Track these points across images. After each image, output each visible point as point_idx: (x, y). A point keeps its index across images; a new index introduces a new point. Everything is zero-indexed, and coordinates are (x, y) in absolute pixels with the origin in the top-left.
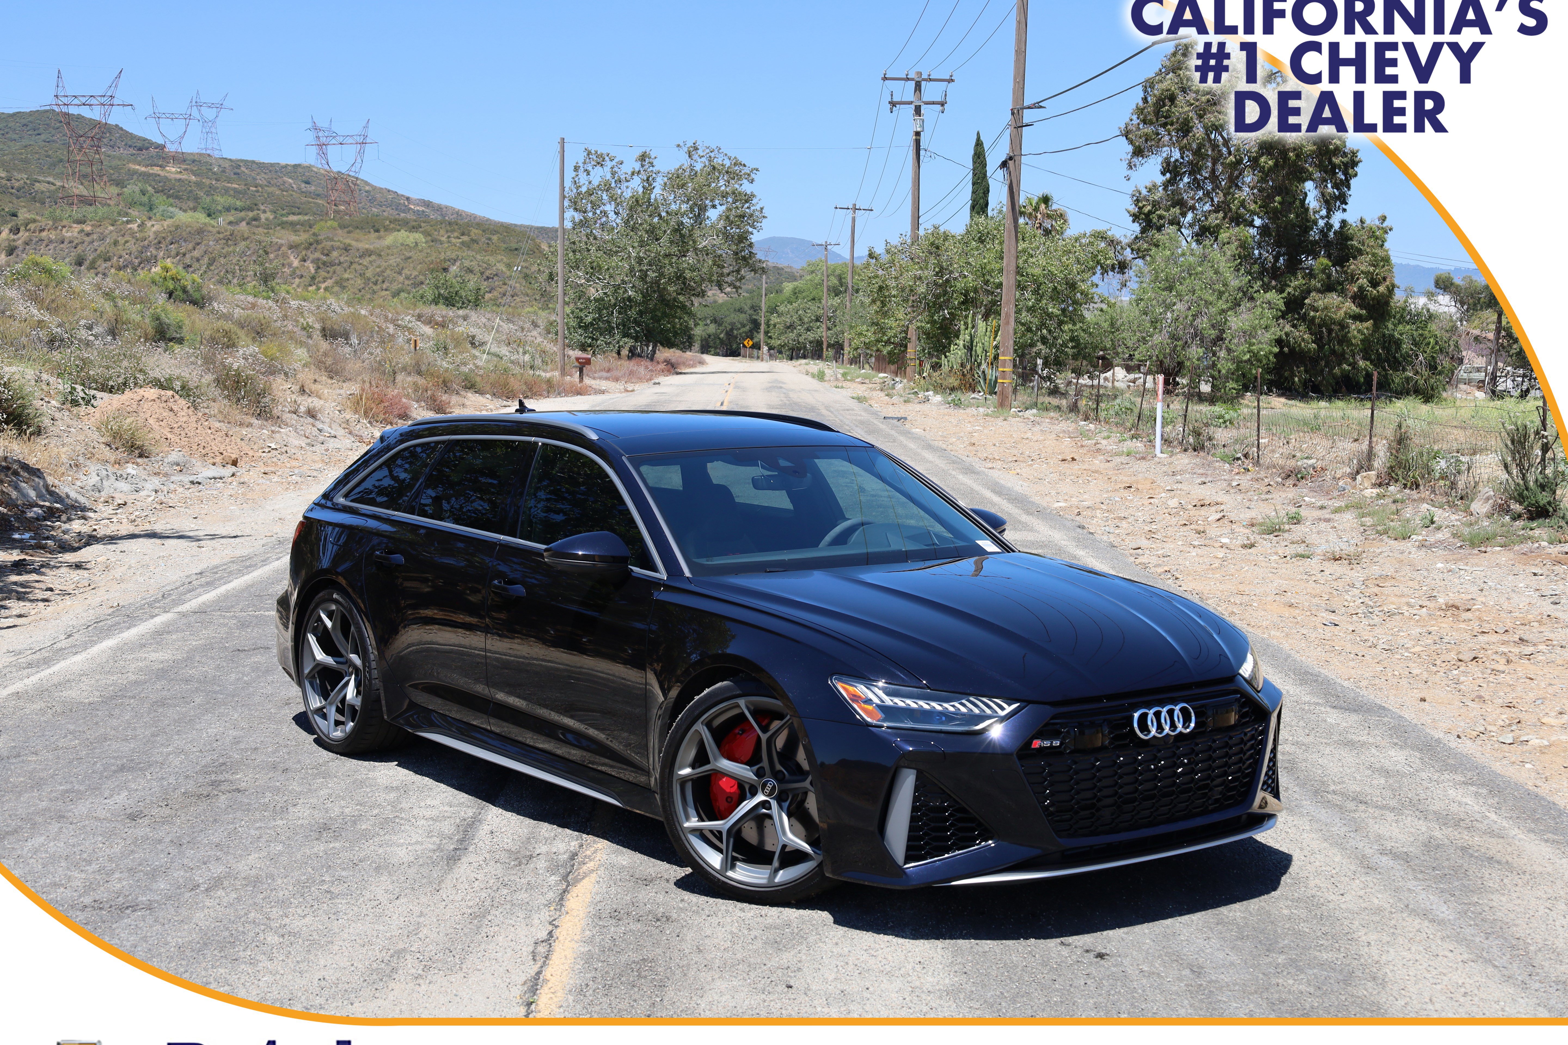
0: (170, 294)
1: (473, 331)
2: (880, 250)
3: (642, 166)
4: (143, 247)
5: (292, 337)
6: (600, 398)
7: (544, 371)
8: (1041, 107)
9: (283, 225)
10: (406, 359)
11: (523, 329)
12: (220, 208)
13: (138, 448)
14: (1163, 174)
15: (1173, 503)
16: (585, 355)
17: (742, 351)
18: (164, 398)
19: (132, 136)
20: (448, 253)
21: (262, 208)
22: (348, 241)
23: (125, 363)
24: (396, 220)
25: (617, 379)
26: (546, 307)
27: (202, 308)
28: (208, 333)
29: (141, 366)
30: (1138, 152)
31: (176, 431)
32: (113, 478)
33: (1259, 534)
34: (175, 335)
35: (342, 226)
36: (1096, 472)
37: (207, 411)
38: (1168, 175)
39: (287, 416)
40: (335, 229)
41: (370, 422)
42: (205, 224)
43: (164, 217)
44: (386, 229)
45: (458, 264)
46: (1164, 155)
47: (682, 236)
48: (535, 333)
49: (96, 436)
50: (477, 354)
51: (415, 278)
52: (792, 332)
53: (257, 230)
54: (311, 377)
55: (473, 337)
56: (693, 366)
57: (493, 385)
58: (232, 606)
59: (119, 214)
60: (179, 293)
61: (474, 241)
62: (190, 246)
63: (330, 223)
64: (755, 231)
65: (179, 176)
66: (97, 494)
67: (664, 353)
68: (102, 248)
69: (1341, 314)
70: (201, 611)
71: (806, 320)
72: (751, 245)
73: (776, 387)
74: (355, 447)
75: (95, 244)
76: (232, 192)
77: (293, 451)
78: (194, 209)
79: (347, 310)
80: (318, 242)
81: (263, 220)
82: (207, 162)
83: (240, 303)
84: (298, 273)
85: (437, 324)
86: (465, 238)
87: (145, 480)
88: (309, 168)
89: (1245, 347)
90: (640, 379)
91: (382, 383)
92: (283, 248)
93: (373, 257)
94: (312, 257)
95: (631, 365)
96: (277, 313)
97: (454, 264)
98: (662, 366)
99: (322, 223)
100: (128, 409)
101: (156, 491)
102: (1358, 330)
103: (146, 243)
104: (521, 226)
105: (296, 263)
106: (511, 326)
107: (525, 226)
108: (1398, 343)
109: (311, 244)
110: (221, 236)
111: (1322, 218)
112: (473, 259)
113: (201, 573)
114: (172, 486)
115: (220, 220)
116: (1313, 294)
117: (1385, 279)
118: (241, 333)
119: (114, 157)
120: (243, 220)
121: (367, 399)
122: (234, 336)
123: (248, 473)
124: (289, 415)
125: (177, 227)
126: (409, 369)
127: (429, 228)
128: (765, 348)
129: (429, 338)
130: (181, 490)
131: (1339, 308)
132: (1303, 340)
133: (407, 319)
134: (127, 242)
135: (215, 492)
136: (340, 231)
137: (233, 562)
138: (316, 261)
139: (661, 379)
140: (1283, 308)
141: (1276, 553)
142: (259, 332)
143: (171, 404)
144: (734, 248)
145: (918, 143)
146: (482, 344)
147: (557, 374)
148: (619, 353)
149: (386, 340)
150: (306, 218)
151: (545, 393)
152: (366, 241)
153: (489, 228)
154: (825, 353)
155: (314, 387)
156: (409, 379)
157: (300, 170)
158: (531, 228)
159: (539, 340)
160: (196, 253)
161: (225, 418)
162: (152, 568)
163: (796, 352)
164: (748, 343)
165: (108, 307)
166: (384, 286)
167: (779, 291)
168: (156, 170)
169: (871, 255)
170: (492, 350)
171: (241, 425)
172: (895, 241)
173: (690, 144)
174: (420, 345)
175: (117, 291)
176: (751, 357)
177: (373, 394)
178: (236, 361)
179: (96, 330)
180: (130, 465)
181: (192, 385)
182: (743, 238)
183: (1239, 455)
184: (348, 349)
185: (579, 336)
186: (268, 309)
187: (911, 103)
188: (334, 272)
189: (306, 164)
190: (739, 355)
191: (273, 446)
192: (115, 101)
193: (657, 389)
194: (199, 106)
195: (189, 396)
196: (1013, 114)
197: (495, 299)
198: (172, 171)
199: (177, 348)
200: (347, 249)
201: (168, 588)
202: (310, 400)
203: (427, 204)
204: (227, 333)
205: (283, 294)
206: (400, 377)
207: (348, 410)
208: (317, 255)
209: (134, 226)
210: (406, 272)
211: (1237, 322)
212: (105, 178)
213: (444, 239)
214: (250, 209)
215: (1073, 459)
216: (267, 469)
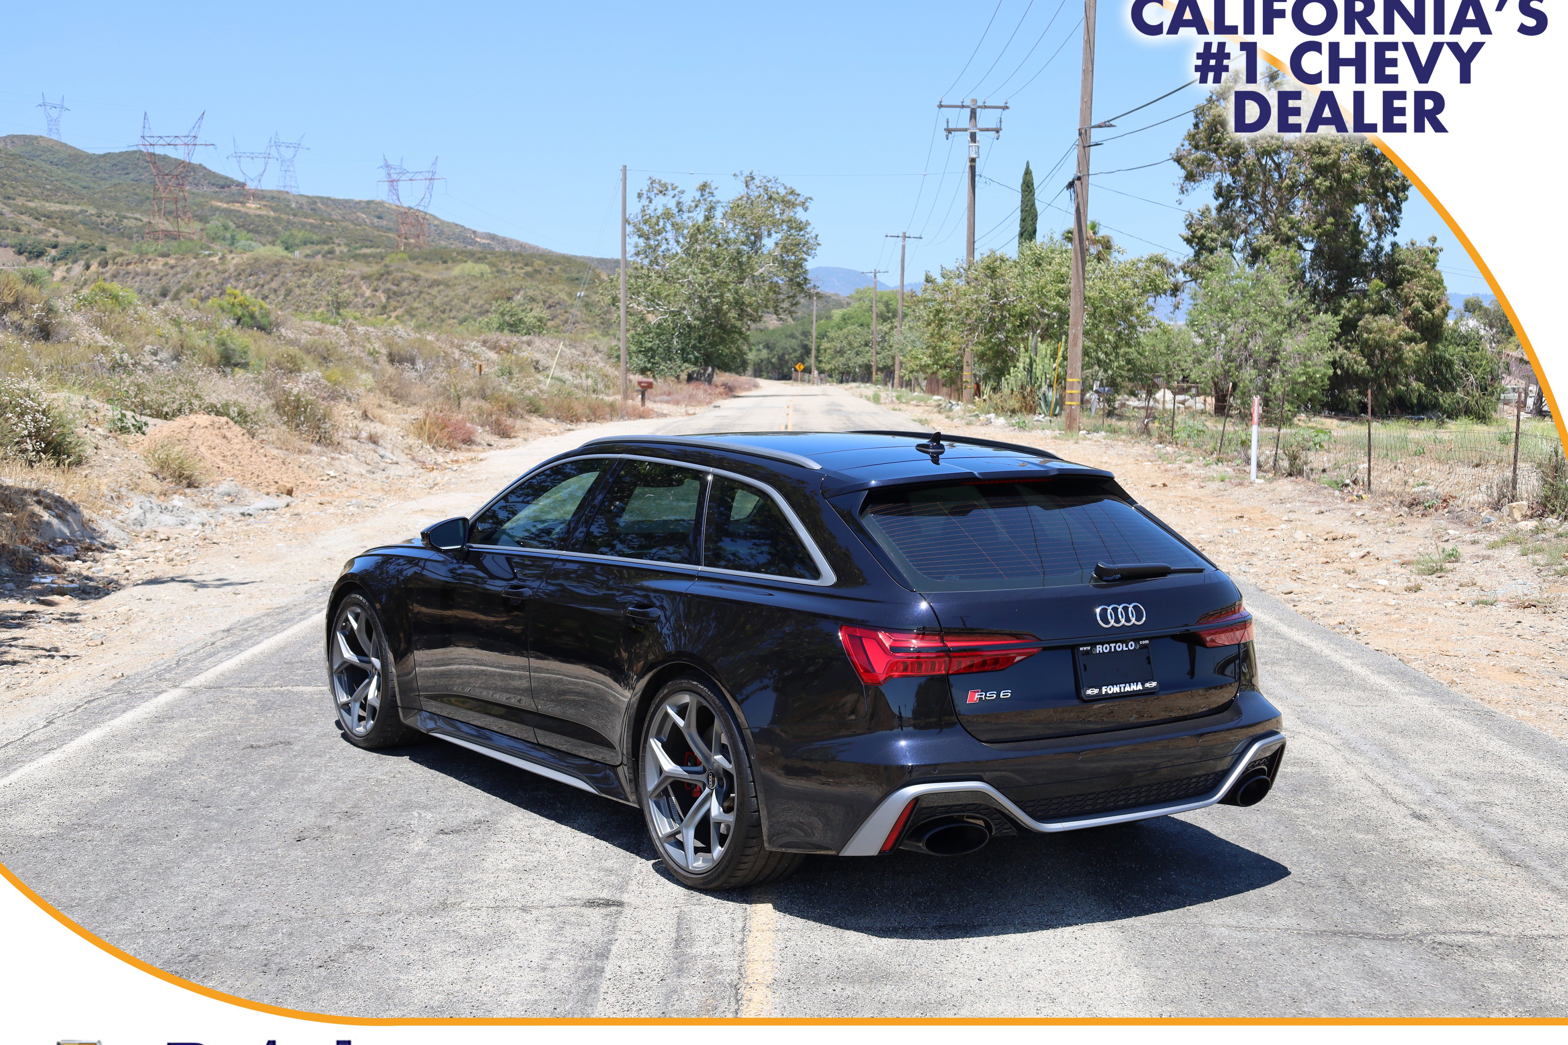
0: (239, 320)
1: (538, 356)
2: (936, 275)
3: (702, 195)
4: (224, 279)
5: (359, 362)
6: (662, 421)
7: (607, 395)
8: (1111, 126)
9: (356, 257)
10: (471, 384)
11: (585, 354)
12: (297, 242)
13: (187, 478)
14: (1216, 199)
15: (1300, 536)
16: (645, 380)
17: (794, 375)
18: (217, 425)
19: (215, 175)
20: (513, 283)
21: (337, 241)
22: (417, 272)
23: (180, 389)
24: (463, 252)
25: (677, 403)
26: (606, 334)
27: (270, 333)
28: (273, 359)
29: (197, 391)
30: (1190, 177)
31: (229, 459)
32: (157, 510)
33: (1419, 574)
34: (239, 360)
35: (412, 258)
36: (1196, 499)
37: (265, 437)
38: (1221, 199)
39: (348, 443)
40: (405, 260)
41: (434, 448)
42: (283, 257)
43: (244, 251)
44: (454, 261)
45: (522, 293)
46: (1217, 180)
47: (740, 264)
48: (596, 358)
49: (142, 465)
50: (541, 378)
51: (481, 306)
52: (842, 356)
53: (330, 262)
54: (376, 401)
55: (537, 362)
56: (748, 389)
57: (557, 409)
58: (256, 679)
59: (202, 248)
60: (247, 319)
61: (537, 271)
62: (268, 278)
63: (400, 255)
64: (809, 258)
65: (259, 212)
66: (139, 529)
67: (721, 377)
68: (185, 280)
69: (1395, 336)
70: (216, 687)
71: (856, 345)
72: (806, 272)
73: (833, 409)
74: (417, 475)
75: (180, 276)
76: (308, 227)
77: (353, 479)
78: (273, 243)
79: (414, 335)
80: (388, 273)
81: (338, 253)
82: (285, 199)
83: (307, 329)
84: (369, 302)
85: (502, 349)
86: (529, 269)
87: (192, 512)
88: (381, 204)
89: (1299, 369)
90: (700, 403)
91: (447, 407)
92: (357, 279)
93: (441, 287)
94: (383, 287)
95: (690, 388)
96: (345, 339)
97: (518, 293)
98: (721, 389)
99: (393, 255)
100: (180, 436)
101: (203, 525)
102: (1413, 352)
103: (227, 275)
104: (581, 257)
105: (368, 293)
106: (573, 351)
107: (584, 258)
108: (1449, 364)
109: (382, 275)
110: (297, 268)
111: (1372, 240)
112: (534, 288)
113: (228, 630)
114: (221, 519)
115: (297, 253)
116: (1367, 316)
117: (1439, 301)
118: (308, 359)
119: (198, 194)
120: (319, 253)
121: (431, 424)
122: (299, 362)
123: (302, 503)
124: (349, 441)
125: (256, 260)
126: (475, 393)
127: (494, 259)
128: (816, 373)
129: (494, 363)
130: (229, 523)
131: (1392, 330)
132: (1356, 362)
133: (473, 345)
134: (208, 274)
135: (264, 526)
136: (410, 263)
137: (268, 615)
138: (387, 291)
139: (720, 402)
140: (1339, 330)
141: (1450, 599)
142: (325, 357)
143: (224, 431)
144: (789, 274)
145: (973, 169)
146: (546, 369)
147: (619, 397)
148: (678, 377)
149: (452, 365)
150: (378, 250)
151: (608, 416)
152: (433, 272)
153: (550, 259)
154: (874, 377)
155: (378, 412)
156: (474, 403)
157: (372, 205)
158: (592, 260)
159: (601, 364)
160: (274, 285)
161: (284, 445)
162: (175, 623)
163: (845, 376)
164: (800, 367)
165: (174, 331)
166: (452, 315)
167: (829, 318)
168: (237, 206)
169: (928, 280)
170: (556, 375)
171: (300, 451)
172: (951, 266)
173: (747, 173)
174: (485, 370)
175: (185, 317)
176: (803, 381)
177: (437, 418)
178: (297, 386)
179: (162, 355)
180: (176, 496)
181: (249, 410)
182: (798, 265)
183: (1348, 481)
184: (414, 374)
185: (640, 361)
186: (335, 334)
187: (966, 130)
188: (404, 301)
189: (378, 199)
190: (790, 379)
191: (332, 473)
192: (198, 141)
193: (717, 412)
194: (278, 145)
195: (246, 422)
196: (1080, 134)
197: (557, 327)
198: (252, 206)
199: (240, 373)
200: (416, 279)
201: (187, 651)
202: (372, 425)
203: (493, 237)
204: (292, 359)
205: (350, 320)
206: (465, 402)
207: (411, 436)
208: (389, 285)
209: (216, 259)
210: (472, 301)
211: (1291, 344)
212: (189, 214)
213: (509, 270)
214: (325, 242)
215: (1165, 485)
216: (324, 499)
